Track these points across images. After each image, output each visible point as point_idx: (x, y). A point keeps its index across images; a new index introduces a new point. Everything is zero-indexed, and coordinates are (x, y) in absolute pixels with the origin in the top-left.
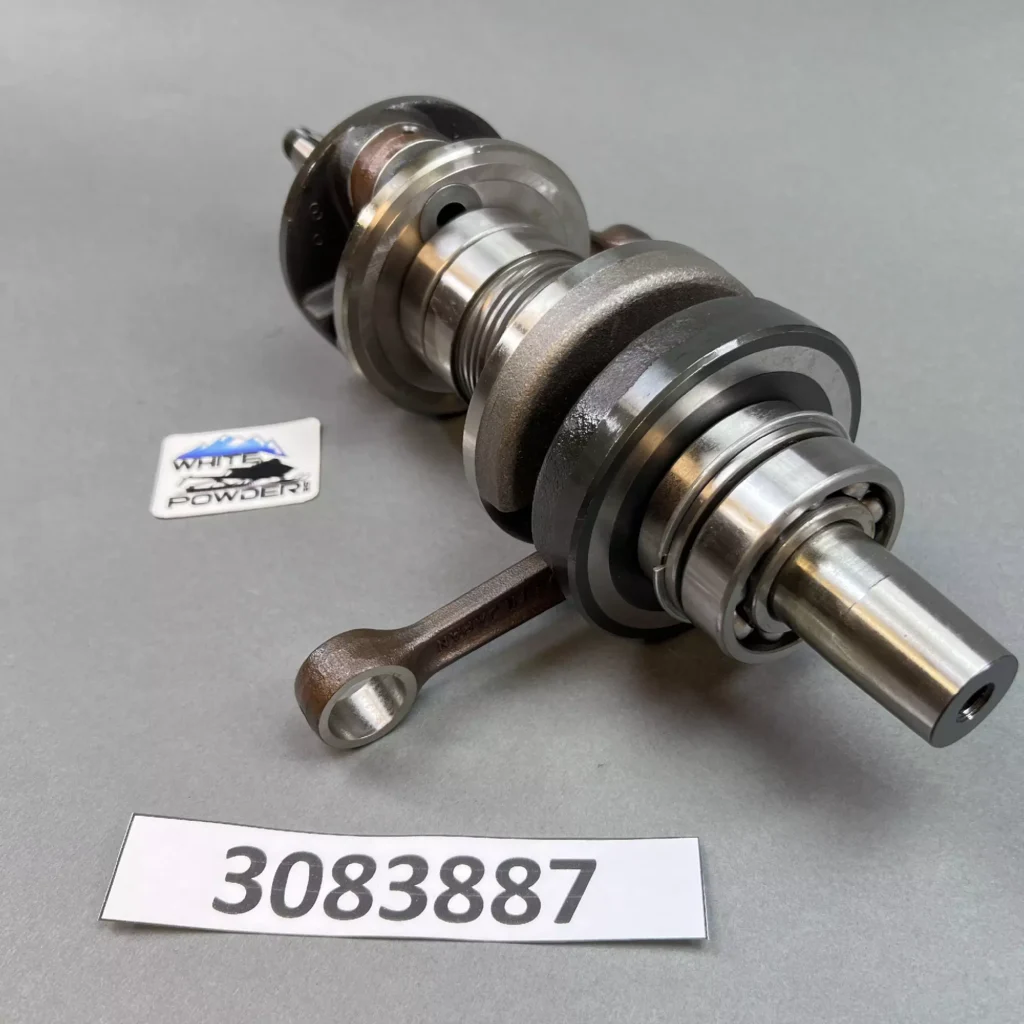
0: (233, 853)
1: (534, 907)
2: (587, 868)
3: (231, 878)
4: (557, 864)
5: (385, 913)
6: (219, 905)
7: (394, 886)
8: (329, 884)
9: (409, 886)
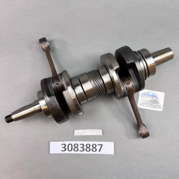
0: (62, 145)
1: (96, 150)
2: (102, 145)
3: (63, 148)
4: (98, 145)
5: (80, 151)
6: (62, 151)
7: (81, 148)
8: (74, 147)
9: (82, 147)
